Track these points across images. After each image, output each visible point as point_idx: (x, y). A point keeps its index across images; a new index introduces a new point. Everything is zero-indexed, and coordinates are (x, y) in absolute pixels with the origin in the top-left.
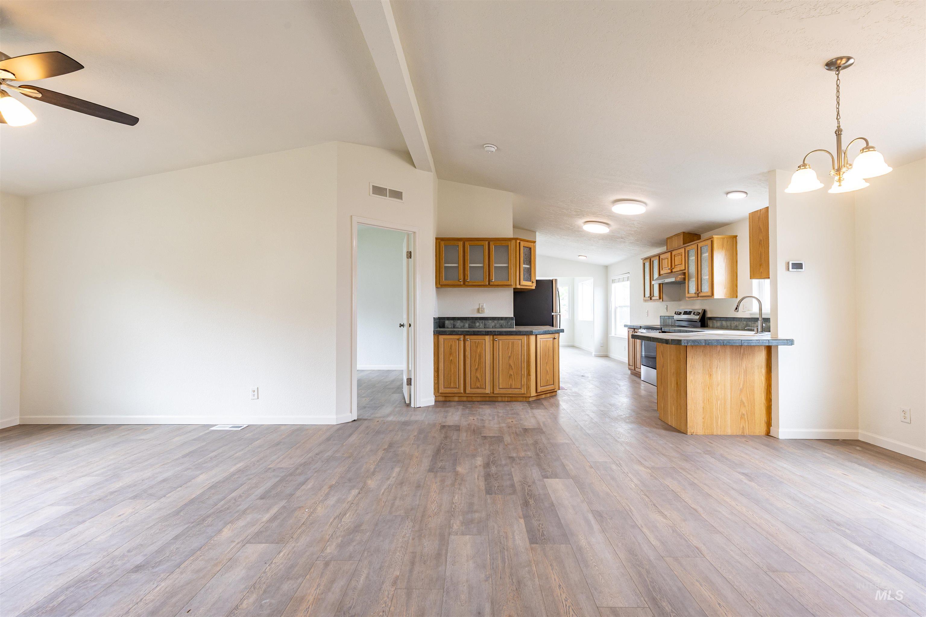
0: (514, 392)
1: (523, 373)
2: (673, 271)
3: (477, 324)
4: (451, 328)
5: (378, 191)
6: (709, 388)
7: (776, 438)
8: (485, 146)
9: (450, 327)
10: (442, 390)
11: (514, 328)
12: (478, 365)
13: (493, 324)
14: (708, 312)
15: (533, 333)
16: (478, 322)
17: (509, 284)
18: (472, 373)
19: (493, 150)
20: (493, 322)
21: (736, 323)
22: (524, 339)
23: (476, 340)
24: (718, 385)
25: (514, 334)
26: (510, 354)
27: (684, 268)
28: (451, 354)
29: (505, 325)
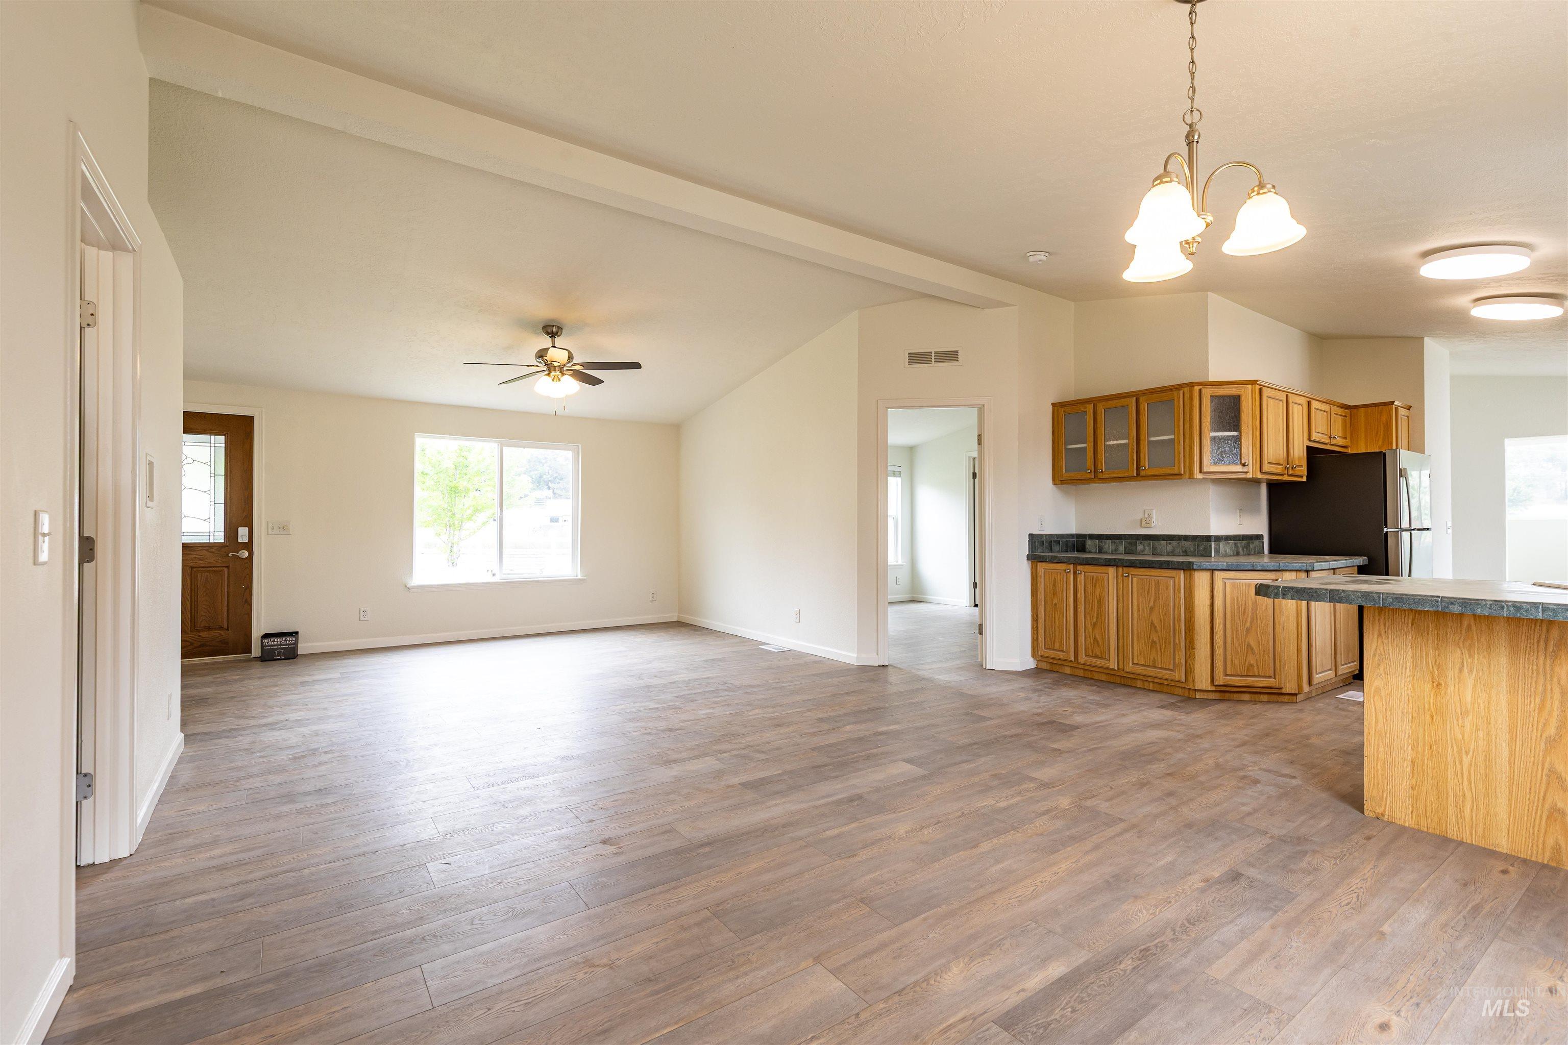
0: (1160, 675)
1: (1177, 641)
3: (1140, 547)
4: (1096, 552)
5: (918, 358)
6: (1432, 717)
8: (1028, 254)
9: (1094, 550)
10: (1042, 651)
11: (1211, 556)
12: (1097, 618)
13: (1169, 548)
15: (1193, 565)
16: (1141, 543)
17: (1176, 472)
18: (1087, 630)
20: (1170, 544)
22: (1179, 578)
23: (1093, 574)
24: (1465, 714)
25: (1157, 566)
26: (1152, 604)
28: (1054, 594)
29: (1192, 549)
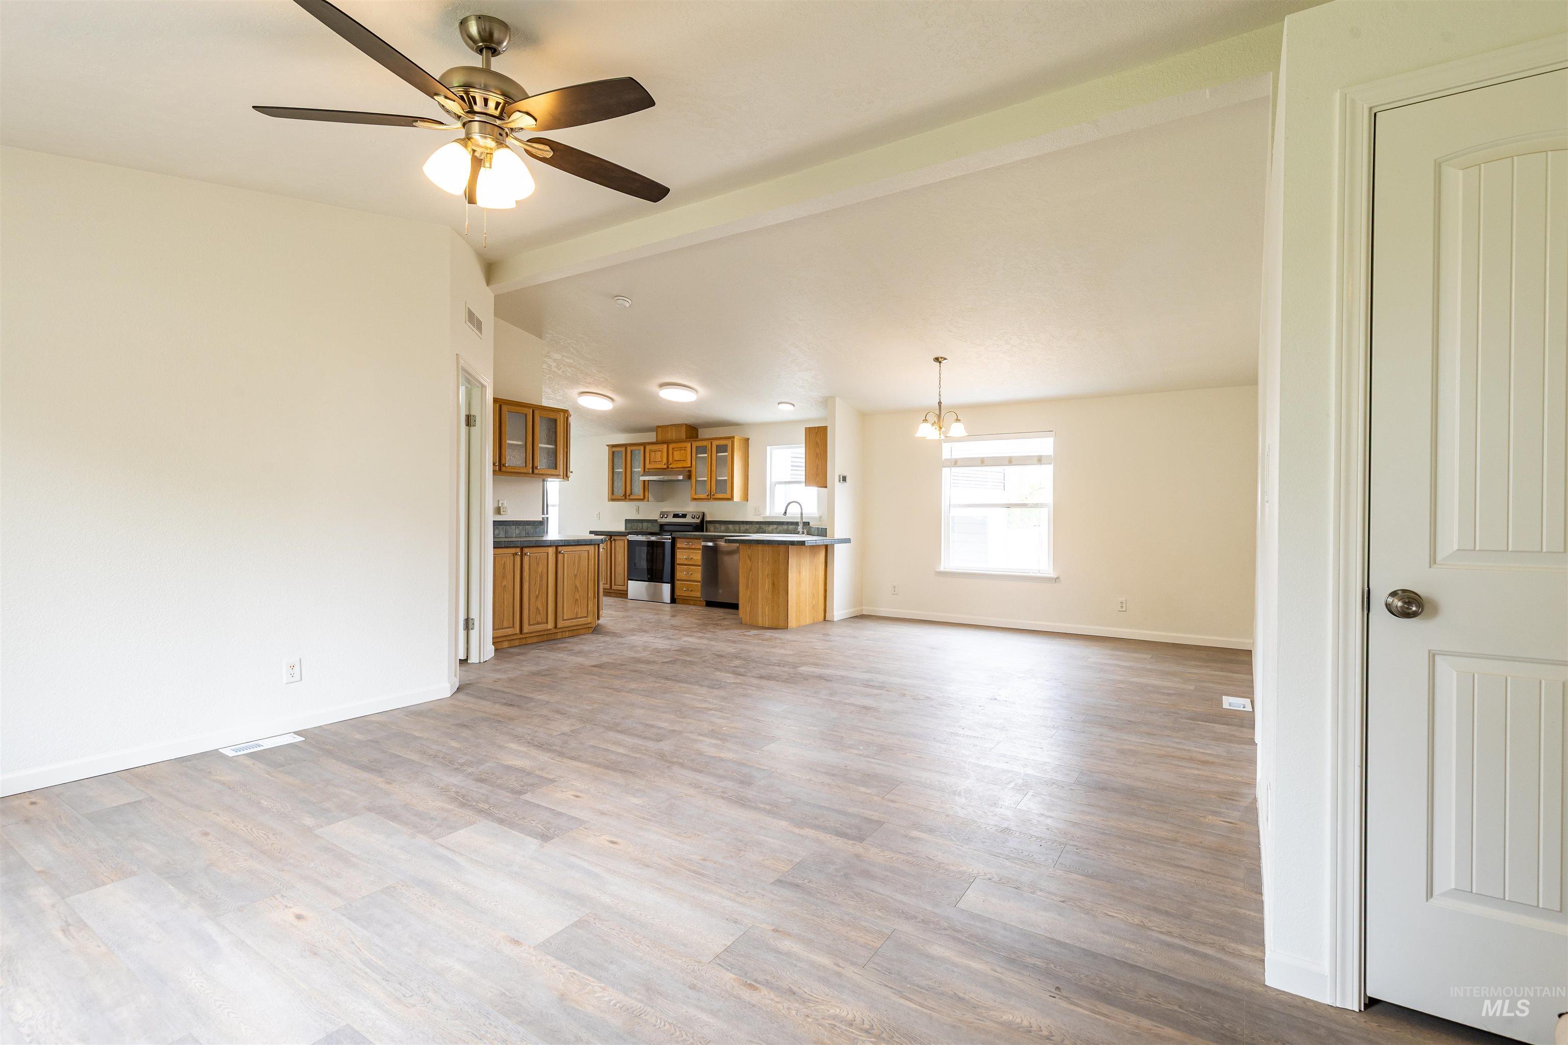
2: (670, 466)
7: (832, 622)
12: (539, 591)
14: (707, 515)
19: (628, 305)
20: (518, 527)
21: (746, 527)
23: (536, 555)
27: (690, 465)
28: (504, 577)
29: (532, 531)
